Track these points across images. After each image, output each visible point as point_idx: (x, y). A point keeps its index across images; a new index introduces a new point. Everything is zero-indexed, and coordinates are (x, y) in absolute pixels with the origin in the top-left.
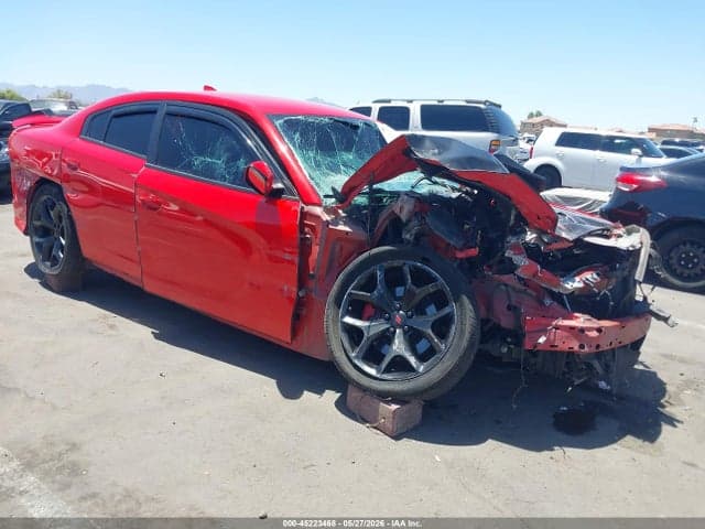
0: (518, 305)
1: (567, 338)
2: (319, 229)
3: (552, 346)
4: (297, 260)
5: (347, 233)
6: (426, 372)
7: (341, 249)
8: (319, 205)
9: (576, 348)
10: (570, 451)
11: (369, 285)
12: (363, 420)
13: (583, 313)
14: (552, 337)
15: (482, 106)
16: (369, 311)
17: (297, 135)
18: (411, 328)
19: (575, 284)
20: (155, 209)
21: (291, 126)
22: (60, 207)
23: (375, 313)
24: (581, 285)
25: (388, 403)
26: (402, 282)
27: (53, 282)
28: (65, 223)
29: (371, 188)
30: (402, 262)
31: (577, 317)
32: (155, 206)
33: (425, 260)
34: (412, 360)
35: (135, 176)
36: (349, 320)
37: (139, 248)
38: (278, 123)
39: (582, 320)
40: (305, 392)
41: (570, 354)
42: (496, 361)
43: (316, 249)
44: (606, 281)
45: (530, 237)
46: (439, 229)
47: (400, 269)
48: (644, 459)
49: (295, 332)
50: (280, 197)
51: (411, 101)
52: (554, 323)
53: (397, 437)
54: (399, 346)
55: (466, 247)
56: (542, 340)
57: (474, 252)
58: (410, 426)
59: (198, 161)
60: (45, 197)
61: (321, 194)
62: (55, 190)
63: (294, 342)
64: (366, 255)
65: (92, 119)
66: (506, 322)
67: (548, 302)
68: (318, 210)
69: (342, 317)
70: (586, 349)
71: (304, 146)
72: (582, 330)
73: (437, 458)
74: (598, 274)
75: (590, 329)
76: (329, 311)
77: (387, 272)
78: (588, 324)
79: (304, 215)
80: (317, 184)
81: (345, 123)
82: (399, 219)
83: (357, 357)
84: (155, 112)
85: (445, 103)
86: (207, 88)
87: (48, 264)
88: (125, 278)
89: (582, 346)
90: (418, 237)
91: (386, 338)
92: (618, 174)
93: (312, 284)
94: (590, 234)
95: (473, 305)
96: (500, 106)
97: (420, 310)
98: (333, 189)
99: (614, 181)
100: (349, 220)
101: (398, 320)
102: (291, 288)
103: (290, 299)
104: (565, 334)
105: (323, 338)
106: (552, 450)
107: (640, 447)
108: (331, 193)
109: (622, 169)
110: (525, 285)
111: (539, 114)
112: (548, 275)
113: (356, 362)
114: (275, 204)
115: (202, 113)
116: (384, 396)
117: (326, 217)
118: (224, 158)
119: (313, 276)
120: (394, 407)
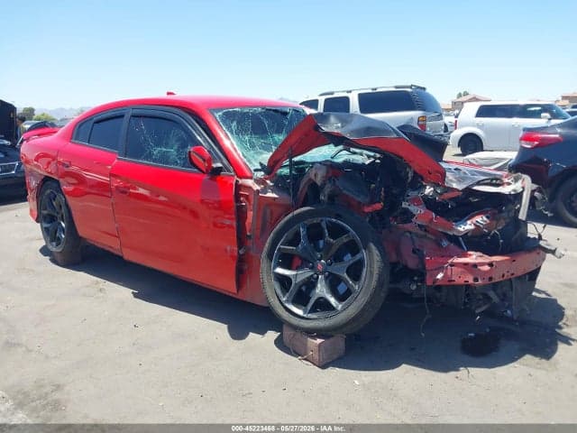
0: (421, 249)
1: (462, 273)
2: (252, 197)
3: (450, 281)
4: (235, 224)
5: (275, 199)
6: (344, 309)
7: (272, 213)
8: (251, 178)
9: (471, 281)
10: (473, 371)
11: (295, 241)
12: (296, 354)
13: (476, 251)
14: (449, 273)
15: (409, 90)
16: (297, 262)
17: (235, 123)
18: (330, 274)
19: (467, 227)
20: (126, 193)
21: (229, 117)
22: (60, 198)
23: (302, 263)
24: (472, 227)
25: (314, 338)
26: (321, 236)
27: (59, 258)
28: (64, 210)
29: (291, 161)
30: (320, 219)
31: (470, 255)
32: (125, 190)
33: (338, 216)
34: (333, 300)
35: (110, 167)
36: (280, 270)
37: (116, 225)
38: (218, 115)
39: (474, 257)
40: (251, 334)
41: (468, 286)
42: (407, 297)
43: (250, 214)
44: (494, 222)
45: (429, 190)
46: (348, 190)
47: (319, 225)
48: (540, 374)
49: (240, 284)
50: (219, 174)
51: (350, 92)
52: (450, 261)
53: (324, 367)
54: (321, 290)
55: (372, 202)
56: (440, 276)
57: (379, 206)
58: (335, 357)
59: (156, 151)
60: (48, 191)
61: (252, 169)
62: (55, 185)
63: (240, 292)
64: (290, 215)
65: (80, 126)
66: (412, 263)
67: (445, 243)
68: (249, 182)
69: (274, 268)
70: (480, 282)
71: (240, 132)
72: (475, 265)
73: (357, 382)
74: (487, 217)
75: (483, 264)
76: (264, 264)
77: (308, 229)
78: (480, 260)
79: (239, 187)
80: (249, 161)
81: (276, 111)
82: (315, 184)
83: (287, 301)
84: (122, 116)
85: (378, 90)
86: (169, 94)
87: (54, 243)
88: (111, 250)
89: (476, 280)
90: (331, 198)
91: (311, 284)
92: (521, 134)
93: (250, 243)
94: (479, 183)
95: (379, 251)
96: (424, 89)
97: (338, 258)
98: (261, 164)
99: (518, 140)
100: (275, 189)
101: (320, 267)
102: (232, 248)
103: (232, 256)
104: (460, 270)
105: (260, 287)
106: (458, 370)
107: (538, 364)
108: (260, 168)
109: (524, 130)
110: (426, 230)
111: (466, 94)
112: (443, 220)
113: (287, 305)
114: (215, 180)
115: (158, 113)
116: (311, 333)
117: (256, 187)
118: (176, 147)
119: (250, 237)
120: (319, 341)
